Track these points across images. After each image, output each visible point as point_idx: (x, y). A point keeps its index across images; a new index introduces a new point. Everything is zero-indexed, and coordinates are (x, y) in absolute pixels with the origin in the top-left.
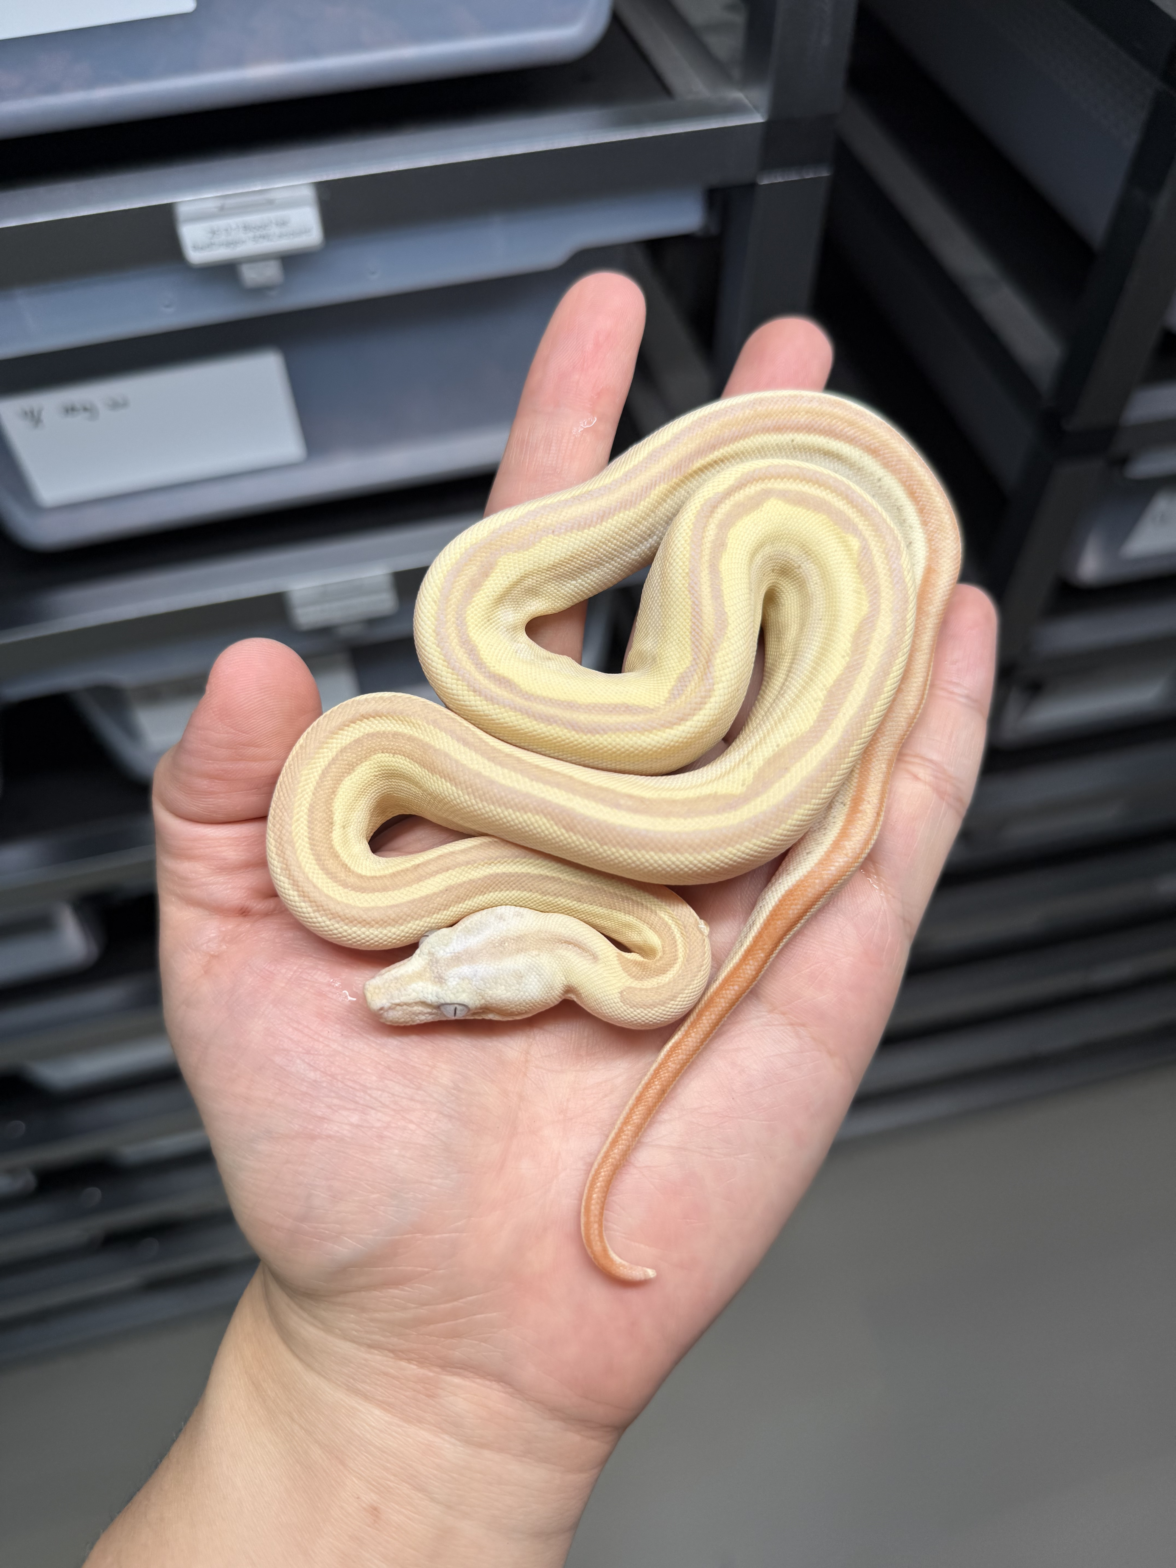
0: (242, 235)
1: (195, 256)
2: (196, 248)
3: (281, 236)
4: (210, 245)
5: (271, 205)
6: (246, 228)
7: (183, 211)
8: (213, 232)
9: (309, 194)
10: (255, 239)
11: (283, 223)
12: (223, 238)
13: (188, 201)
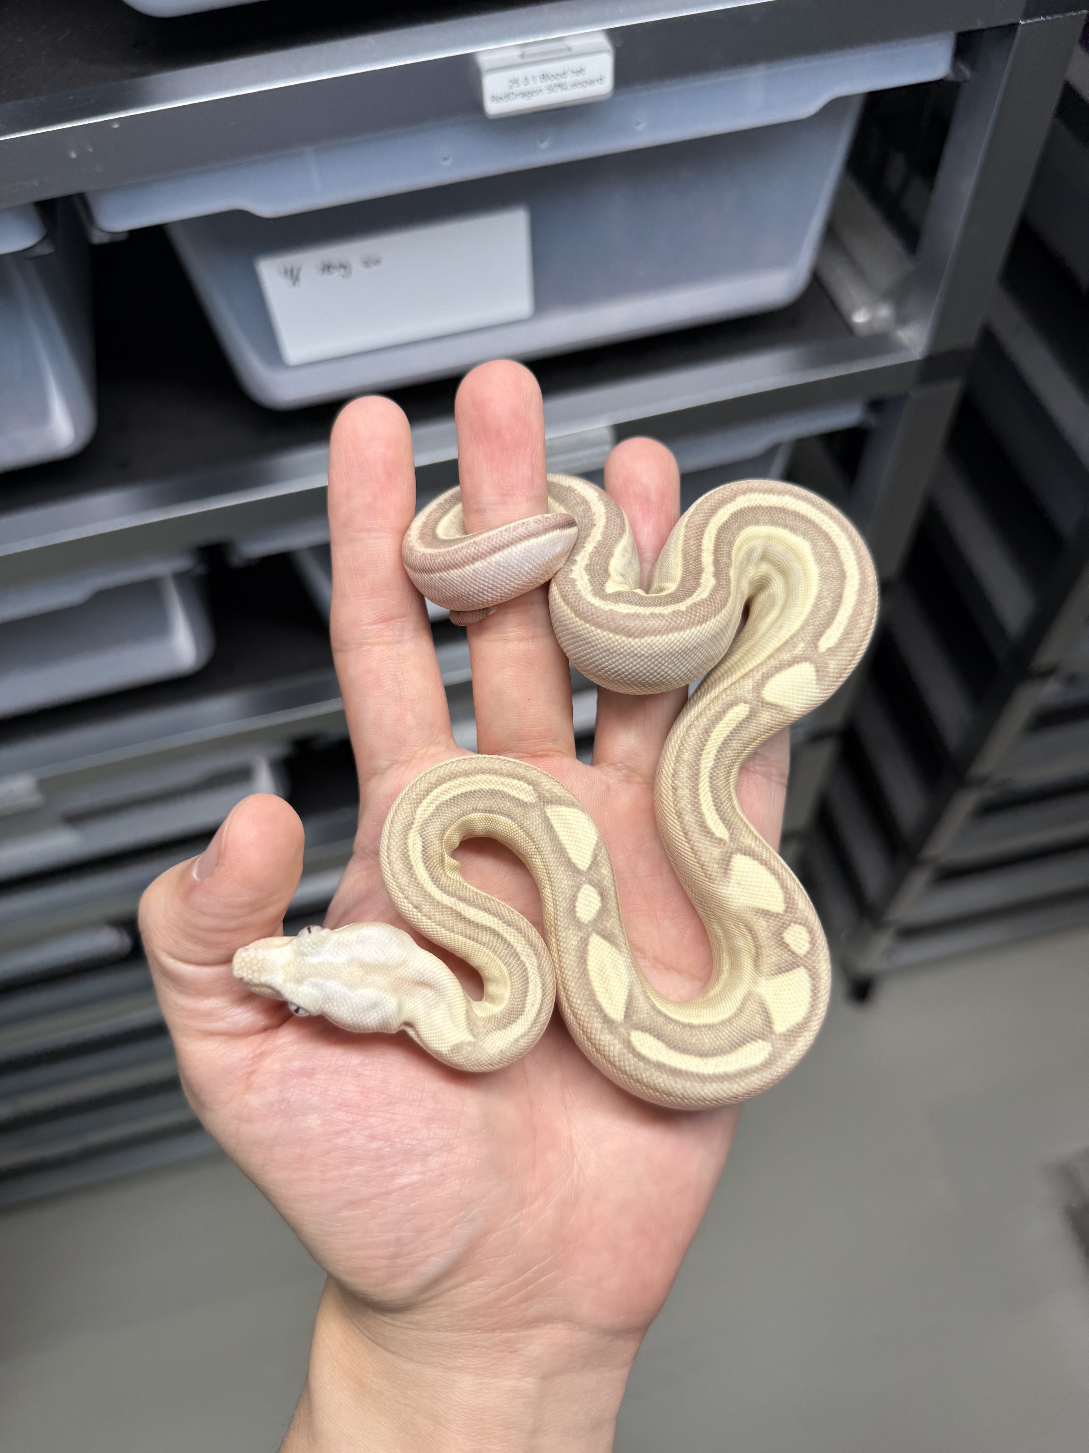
0: (540, 84)
1: (493, 107)
2: (495, 99)
3: (575, 85)
4: (507, 96)
5: (569, 54)
6: (544, 77)
7: (485, 61)
8: (515, 81)
9: (603, 42)
10: (550, 89)
11: (581, 71)
12: (522, 88)
13: (490, 50)
